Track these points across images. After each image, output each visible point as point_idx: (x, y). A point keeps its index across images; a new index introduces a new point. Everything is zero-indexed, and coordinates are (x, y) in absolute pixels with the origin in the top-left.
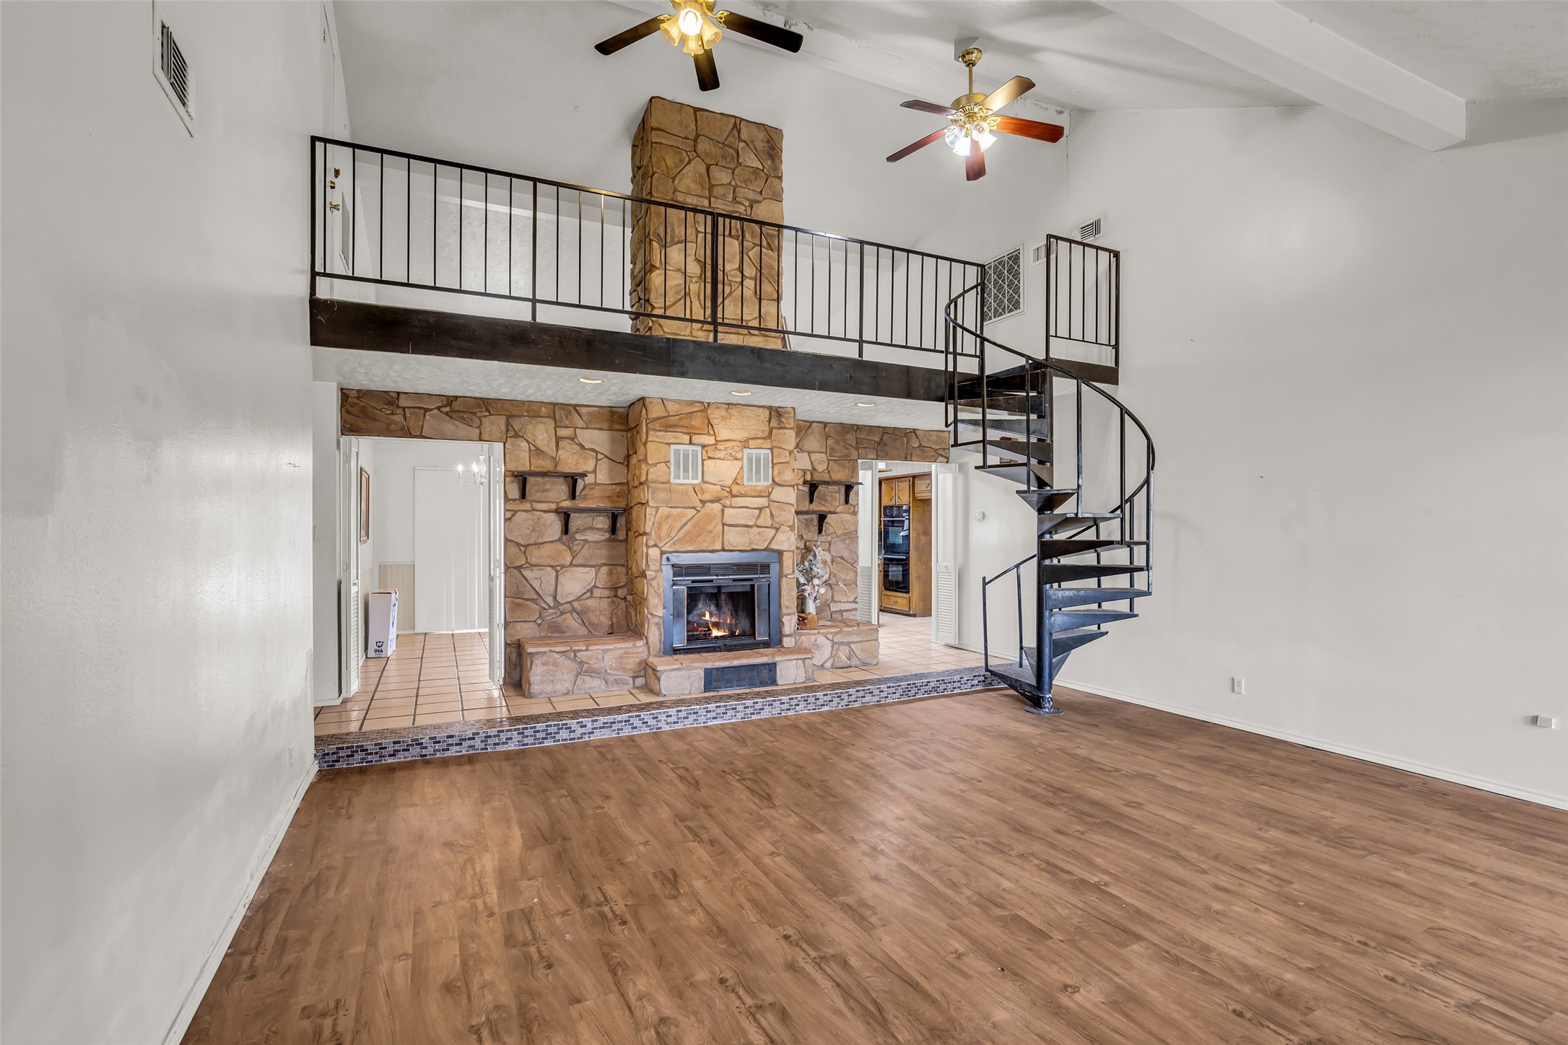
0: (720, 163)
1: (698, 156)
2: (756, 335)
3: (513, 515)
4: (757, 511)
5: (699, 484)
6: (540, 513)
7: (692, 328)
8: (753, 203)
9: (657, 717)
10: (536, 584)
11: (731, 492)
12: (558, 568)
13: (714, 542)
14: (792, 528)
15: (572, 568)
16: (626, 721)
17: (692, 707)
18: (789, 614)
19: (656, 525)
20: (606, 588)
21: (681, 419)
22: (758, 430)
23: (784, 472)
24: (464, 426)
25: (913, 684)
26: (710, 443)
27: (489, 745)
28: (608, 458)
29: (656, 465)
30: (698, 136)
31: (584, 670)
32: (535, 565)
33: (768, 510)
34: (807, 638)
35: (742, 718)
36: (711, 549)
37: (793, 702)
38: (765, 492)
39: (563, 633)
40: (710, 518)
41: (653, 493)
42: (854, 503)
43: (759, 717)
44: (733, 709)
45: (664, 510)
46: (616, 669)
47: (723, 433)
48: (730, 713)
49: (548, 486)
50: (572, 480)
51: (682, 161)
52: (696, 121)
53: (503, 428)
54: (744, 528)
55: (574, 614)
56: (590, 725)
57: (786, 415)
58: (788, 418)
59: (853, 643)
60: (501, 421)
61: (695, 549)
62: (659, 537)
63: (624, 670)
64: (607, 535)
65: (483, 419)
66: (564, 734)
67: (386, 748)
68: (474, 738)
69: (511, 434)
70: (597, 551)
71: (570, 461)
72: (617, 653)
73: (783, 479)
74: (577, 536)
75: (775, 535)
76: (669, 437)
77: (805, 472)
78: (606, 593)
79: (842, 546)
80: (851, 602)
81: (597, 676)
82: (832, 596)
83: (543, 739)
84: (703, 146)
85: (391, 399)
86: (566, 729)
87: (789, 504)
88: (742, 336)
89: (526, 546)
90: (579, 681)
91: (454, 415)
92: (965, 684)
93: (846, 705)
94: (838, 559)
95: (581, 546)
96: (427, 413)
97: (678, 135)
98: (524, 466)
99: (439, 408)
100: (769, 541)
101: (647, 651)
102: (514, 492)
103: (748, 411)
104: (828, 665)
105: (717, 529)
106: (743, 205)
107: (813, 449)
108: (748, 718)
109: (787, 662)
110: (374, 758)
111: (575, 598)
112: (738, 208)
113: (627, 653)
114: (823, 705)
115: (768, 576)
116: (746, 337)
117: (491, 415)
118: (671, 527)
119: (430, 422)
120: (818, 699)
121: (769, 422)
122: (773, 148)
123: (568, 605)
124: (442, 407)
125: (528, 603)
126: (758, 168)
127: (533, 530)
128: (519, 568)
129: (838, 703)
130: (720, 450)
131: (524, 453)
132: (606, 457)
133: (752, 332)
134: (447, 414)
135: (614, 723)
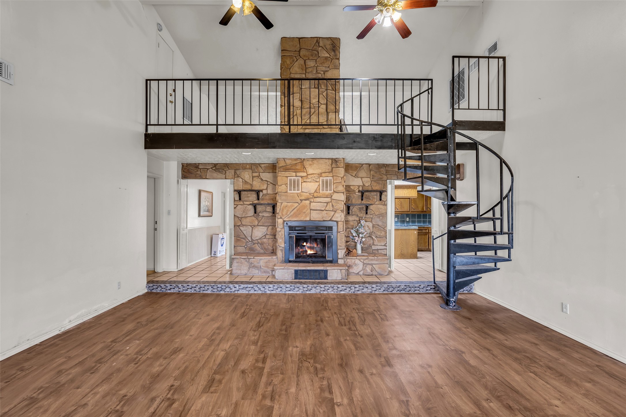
0: (310, 58)
1: (301, 57)
2: (326, 128)
3: (237, 206)
4: (326, 204)
5: (300, 193)
6: (246, 205)
7: (298, 128)
8: (325, 72)
9: (265, 287)
10: (245, 232)
11: (313, 196)
12: (253, 226)
13: (306, 217)
14: (342, 211)
15: (258, 227)
16: (252, 287)
17: (280, 285)
18: (341, 249)
19: (281, 210)
20: (271, 235)
21: (292, 166)
22: (326, 169)
23: (338, 187)
24: (220, 174)
25: (391, 286)
26: (304, 175)
27: (201, 290)
28: (272, 184)
29: (281, 185)
30: (300, 49)
31: (252, 266)
32: (245, 225)
33: (331, 203)
34: (350, 260)
35: (302, 292)
36: (305, 220)
37: (327, 288)
38: (329, 195)
39: (254, 251)
40: (305, 207)
41: (280, 197)
42: (385, 200)
43: (310, 292)
44: (297, 288)
45: (285, 204)
46: (265, 267)
47: (310, 171)
48: (297, 289)
49: (249, 195)
50: (258, 192)
51: (293, 61)
52: (300, 43)
53: (233, 174)
54: (320, 211)
55: (259, 245)
56: (238, 287)
57: (339, 161)
58: (340, 163)
59: (375, 264)
60: (233, 171)
61: (298, 220)
62: (283, 215)
63: (268, 267)
64: (271, 214)
65: (226, 171)
66: (228, 290)
67: (167, 287)
68: (196, 287)
69: (236, 176)
70: (268, 220)
71: (257, 185)
72: (265, 260)
73: (338, 190)
74: (260, 214)
75: (334, 214)
76: (287, 174)
77: (359, 186)
78: (271, 237)
79: (378, 220)
80: (383, 246)
81: (257, 269)
82: (373, 243)
83: (220, 290)
84: (303, 52)
85: (196, 166)
86: (229, 288)
87: (341, 200)
88: (320, 129)
89: (241, 218)
90: (250, 270)
91: (216, 170)
92: (422, 289)
93: (353, 292)
94: (376, 226)
95: (261, 218)
96: (208, 170)
97: (292, 50)
98: (240, 188)
99: (212, 168)
100: (331, 217)
101: (277, 261)
102: (237, 198)
103: (321, 161)
104: (361, 273)
105: (307, 212)
106: (321, 74)
107: (363, 176)
108: (305, 292)
109: (333, 270)
110: (164, 290)
111: (259, 238)
112: (318, 75)
113: (269, 261)
114: (342, 291)
115: (332, 232)
116: (322, 129)
117: (229, 169)
118: (288, 211)
119: (209, 174)
120: (339, 288)
121: (332, 165)
122: (334, 47)
123: (256, 241)
124: (213, 167)
125: (242, 239)
126: (328, 57)
127: (244, 212)
128: (239, 226)
129: (349, 291)
130: (309, 178)
131: (240, 183)
132: (271, 183)
133: (325, 127)
134: (214, 170)
135: (247, 288)
